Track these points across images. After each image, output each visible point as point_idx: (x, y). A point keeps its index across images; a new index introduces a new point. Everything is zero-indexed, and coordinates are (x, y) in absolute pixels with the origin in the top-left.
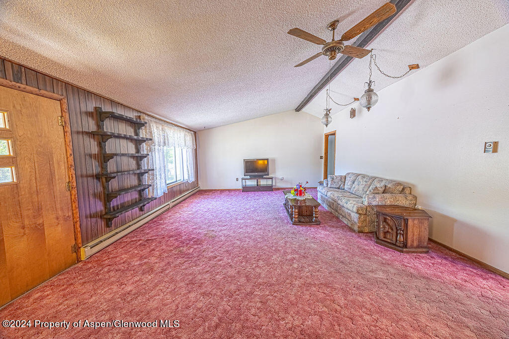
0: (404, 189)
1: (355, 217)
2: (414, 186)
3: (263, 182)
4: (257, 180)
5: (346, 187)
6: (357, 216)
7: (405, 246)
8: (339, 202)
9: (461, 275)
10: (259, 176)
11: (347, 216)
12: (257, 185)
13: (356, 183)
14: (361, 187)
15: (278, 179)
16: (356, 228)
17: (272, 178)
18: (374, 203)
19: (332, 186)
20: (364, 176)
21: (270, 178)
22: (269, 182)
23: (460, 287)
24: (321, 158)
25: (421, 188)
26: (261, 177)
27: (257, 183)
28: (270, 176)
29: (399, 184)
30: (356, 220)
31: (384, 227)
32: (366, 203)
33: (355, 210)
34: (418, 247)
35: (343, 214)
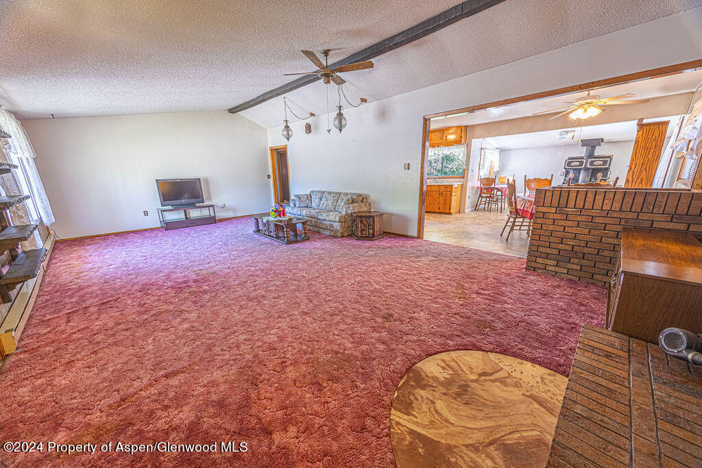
0: (363, 199)
1: (337, 226)
2: (368, 196)
3: (194, 214)
4: (185, 211)
5: (314, 205)
6: (340, 224)
7: (374, 236)
8: (319, 217)
9: (401, 242)
10: (188, 204)
11: (329, 228)
12: (187, 218)
13: (323, 199)
14: (330, 203)
15: (217, 206)
16: (339, 234)
17: (209, 206)
18: (349, 212)
19: (301, 205)
20: (330, 193)
21: (207, 207)
22: (205, 213)
23: (403, 246)
24: (269, 177)
25: (373, 197)
26: (193, 206)
27: (186, 215)
28: (206, 203)
29: (360, 195)
30: (338, 228)
31: (361, 227)
32: (344, 213)
33: (337, 219)
34: (379, 235)
35: (324, 227)
